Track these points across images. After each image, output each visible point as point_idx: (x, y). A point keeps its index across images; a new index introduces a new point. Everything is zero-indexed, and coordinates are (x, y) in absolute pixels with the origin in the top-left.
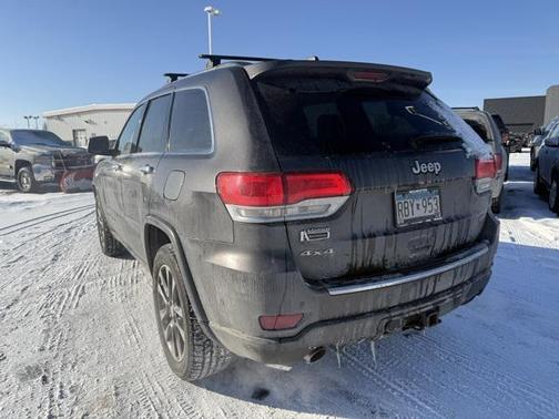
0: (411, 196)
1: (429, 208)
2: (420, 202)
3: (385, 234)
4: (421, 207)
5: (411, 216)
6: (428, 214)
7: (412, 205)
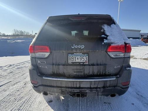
0: (75, 55)
1: (83, 60)
2: (79, 57)
3: (63, 65)
4: (79, 59)
5: (74, 61)
6: (82, 61)
7: (75, 58)
